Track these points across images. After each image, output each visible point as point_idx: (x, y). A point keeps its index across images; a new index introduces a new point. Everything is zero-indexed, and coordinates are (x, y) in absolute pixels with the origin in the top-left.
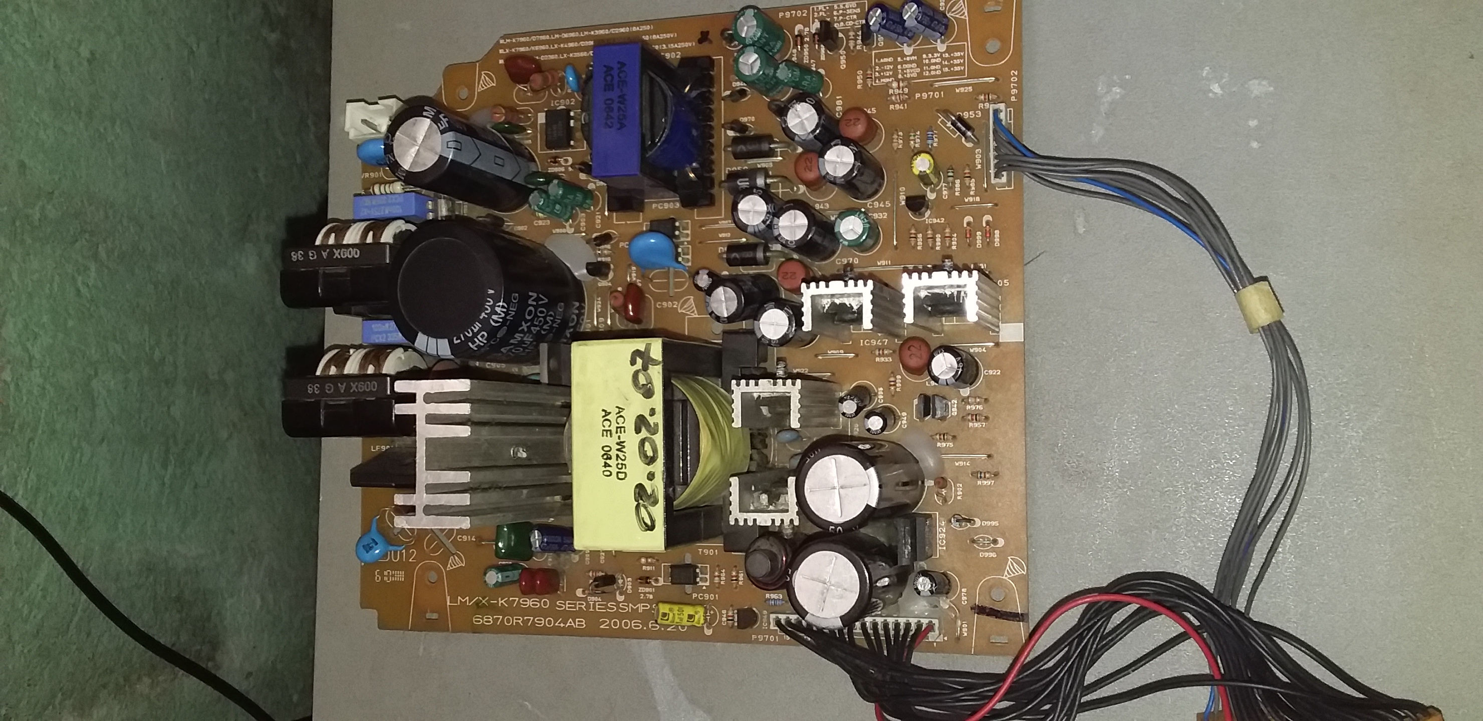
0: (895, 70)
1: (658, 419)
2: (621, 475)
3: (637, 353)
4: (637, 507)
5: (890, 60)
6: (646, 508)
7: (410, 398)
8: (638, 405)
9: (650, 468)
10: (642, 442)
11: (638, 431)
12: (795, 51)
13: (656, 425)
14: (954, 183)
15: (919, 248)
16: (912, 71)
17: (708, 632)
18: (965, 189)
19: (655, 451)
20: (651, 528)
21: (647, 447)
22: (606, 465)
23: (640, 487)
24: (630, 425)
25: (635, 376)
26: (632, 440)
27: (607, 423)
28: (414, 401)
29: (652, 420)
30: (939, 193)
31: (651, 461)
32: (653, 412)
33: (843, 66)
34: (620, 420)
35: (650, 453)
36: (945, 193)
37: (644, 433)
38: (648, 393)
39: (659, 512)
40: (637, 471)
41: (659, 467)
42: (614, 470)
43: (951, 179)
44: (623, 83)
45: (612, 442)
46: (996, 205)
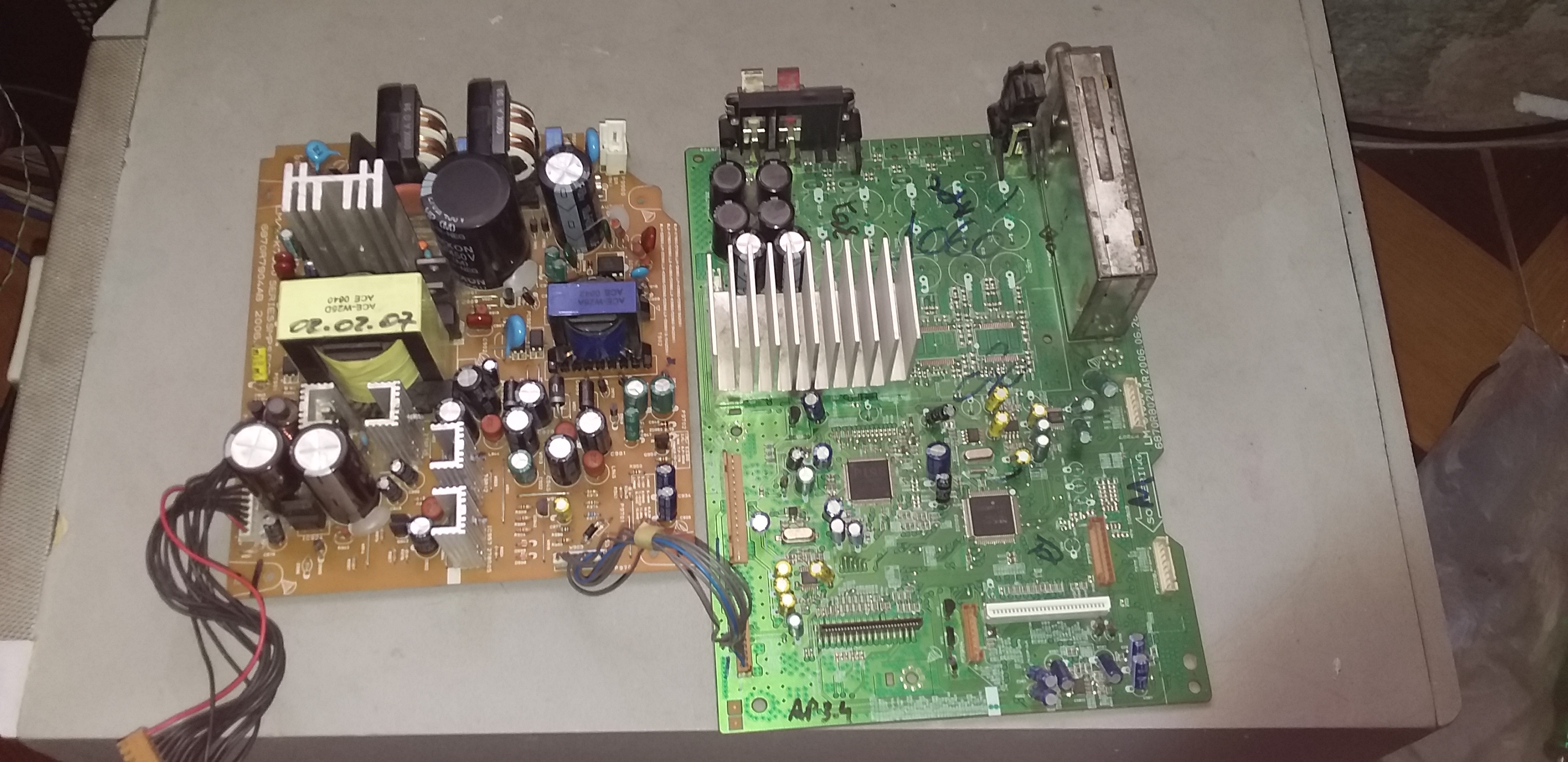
0: (641, 489)
1: (365, 331)
2: (329, 309)
3: (410, 315)
4: (306, 321)
5: (648, 485)
6: (305, 326)
7: (371, 169)
8: (375, 318)
9: (332, 328)
10: (350, 322)
11: (358, 319)
12: (658, 422)
13: (361, 330)
14: (560, 532)
15: (516, 512)
16: (639, 500)
17: (250, 385)
18: (556, 540)
19: (344, 330)
20: (292, 330)
21: (347, 325)
22: (336, 299)
23: (319, 322)
24: (362, 314)
25: (396, 315)
26: (352, 315)
27: (364, 298)
28: (369, 172)
29: (364, 327)
30: (555, 523)
31: (337, 328)
32: (370, 327)
33: (645, 455)
34: (366, 307)
35: (342, 327)
36: (554, 527)
37: (356, 323)
38: (383, 324)
39: (303, 334)
40: (330, 320)
41: (333, 333)
42: (333, 304)
43: (562, 530)
44: (610, 302)
45: (352, 302)
46: (544, 561)
